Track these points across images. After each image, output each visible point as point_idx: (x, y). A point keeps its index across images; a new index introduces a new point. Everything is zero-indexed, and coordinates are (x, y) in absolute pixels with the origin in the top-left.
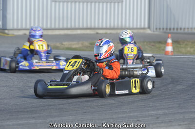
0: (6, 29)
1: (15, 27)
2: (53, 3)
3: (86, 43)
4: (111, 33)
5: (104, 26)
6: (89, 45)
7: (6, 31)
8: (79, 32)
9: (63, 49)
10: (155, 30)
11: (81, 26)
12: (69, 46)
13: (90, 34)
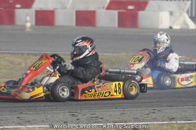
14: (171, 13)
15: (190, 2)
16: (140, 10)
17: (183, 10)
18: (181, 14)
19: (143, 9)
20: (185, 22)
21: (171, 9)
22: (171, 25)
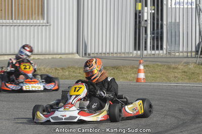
10: (84, 55)
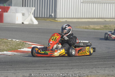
0: (56, 18)
1: (61, 17)
2: (82, 4)
3: (102, 26)
4: (113, 21)
5: (109, 17)
6: (104, 27)
7: (56, 19)
8: (95, 20)
9: (91, 29)
11: (96, 17)
12: (94, 28)
13: (102, 21)
14: (23, 14)
15: (34, 8)
16: (5, 12)
17: (30, 13)
18: (29, 15)
19: (7, 12)
20: (31, 20)
21: (23, 12)
22: (23, 22)
